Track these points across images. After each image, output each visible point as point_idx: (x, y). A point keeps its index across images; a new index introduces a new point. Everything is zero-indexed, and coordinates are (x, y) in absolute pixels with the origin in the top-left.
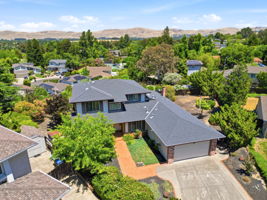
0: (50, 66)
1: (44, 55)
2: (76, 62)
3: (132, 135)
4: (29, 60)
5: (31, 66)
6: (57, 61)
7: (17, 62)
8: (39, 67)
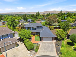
0: (28, 21)
1: (27, 18)
2: (34, 20)
3: (37, 35)
4: (23, 19)
5: (24, 20)
6: (30, 19)
7: (21, 19)
8: (25, 21)
